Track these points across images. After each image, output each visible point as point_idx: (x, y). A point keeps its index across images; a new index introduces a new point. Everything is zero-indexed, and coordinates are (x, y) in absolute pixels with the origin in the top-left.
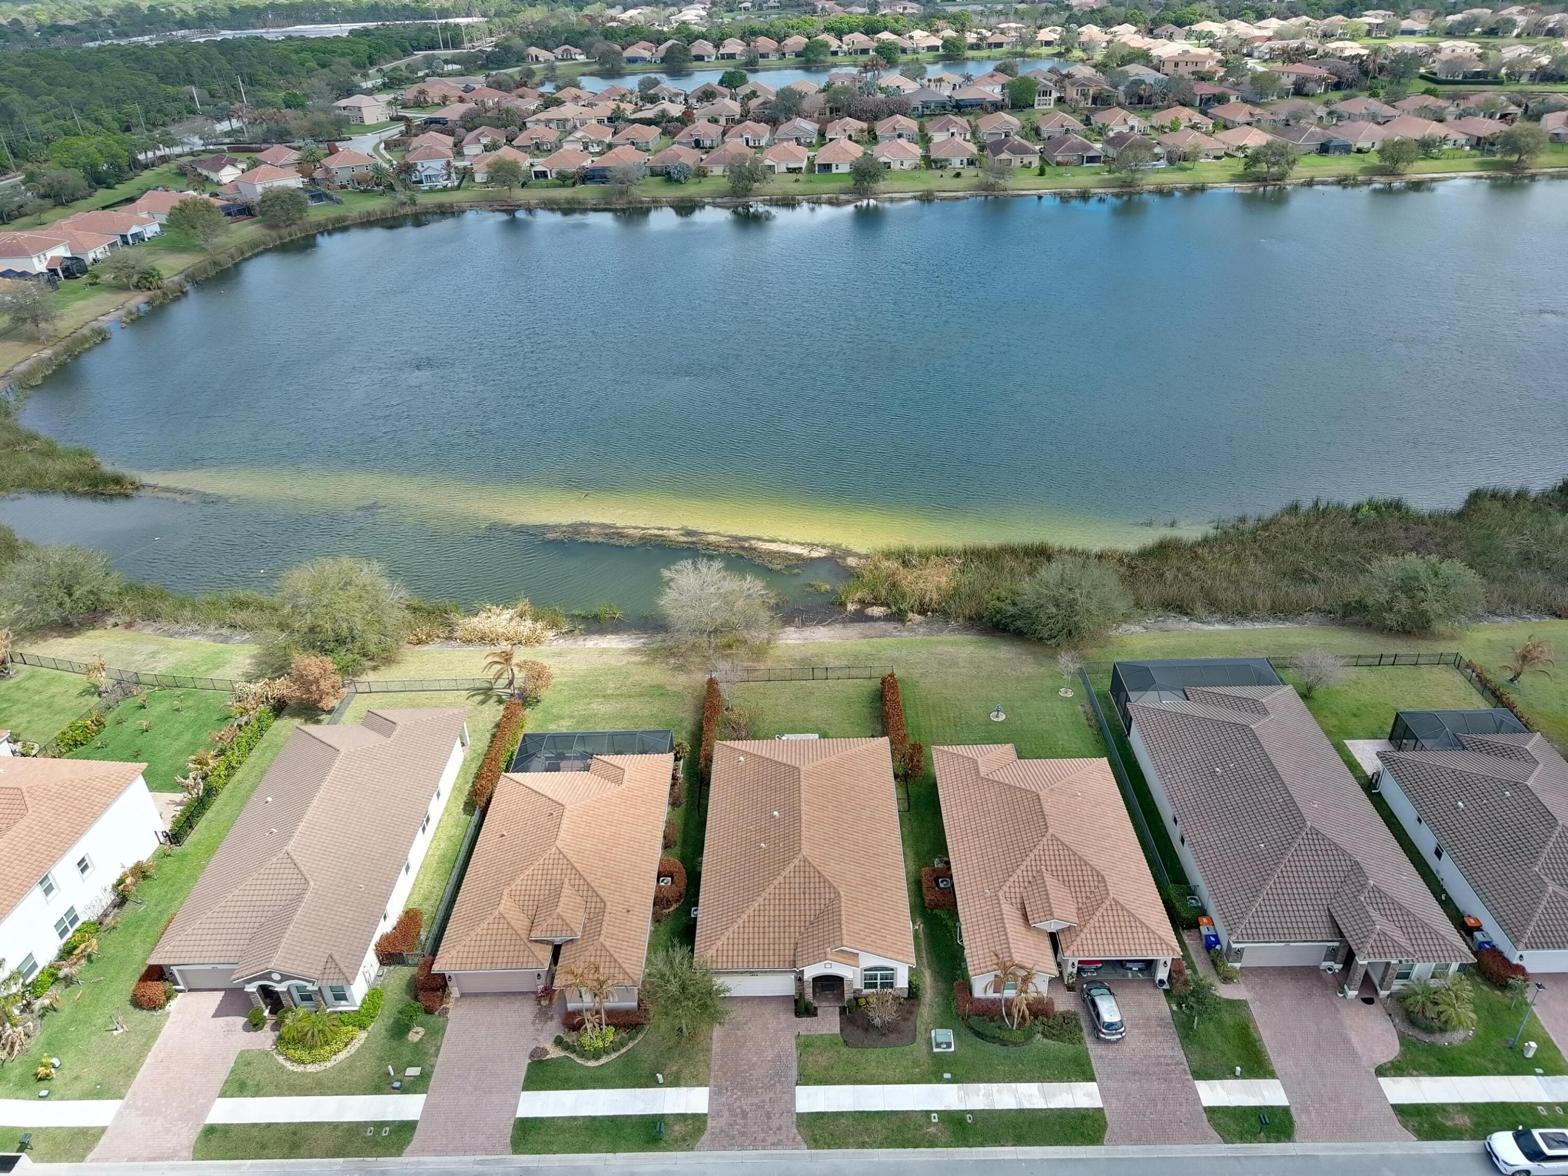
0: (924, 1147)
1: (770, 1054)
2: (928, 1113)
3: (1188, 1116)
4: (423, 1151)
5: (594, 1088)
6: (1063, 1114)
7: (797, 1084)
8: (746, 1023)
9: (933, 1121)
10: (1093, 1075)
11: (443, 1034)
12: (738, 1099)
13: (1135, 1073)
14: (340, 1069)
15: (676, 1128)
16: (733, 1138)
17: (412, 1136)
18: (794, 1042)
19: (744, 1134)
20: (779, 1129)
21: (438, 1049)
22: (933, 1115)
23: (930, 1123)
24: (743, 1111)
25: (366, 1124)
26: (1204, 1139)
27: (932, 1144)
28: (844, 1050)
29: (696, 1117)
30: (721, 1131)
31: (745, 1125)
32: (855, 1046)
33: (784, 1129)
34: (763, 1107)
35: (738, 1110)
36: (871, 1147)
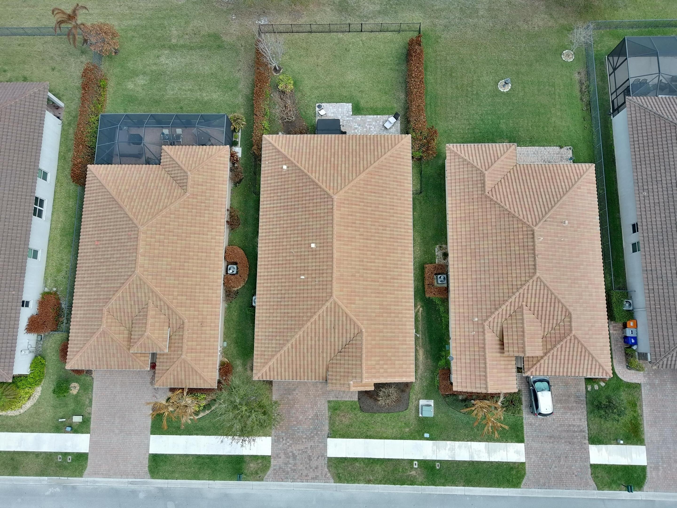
0: (408, 484)
1: (311, 414)
2: (411, 461)
3: (579, 470)
4: (96, 474)
5: (197, 434)
6: (499, 465)
7: (328, 437)
8: (294, 390)
9: (415, 466)
10: (523, 438)
11: (92, 391)
12: (290, 445)
13: (551, 437)
14: (30, 413)
15: (252, 465)
16: (288, 473)
17: (86, 463)
18: (326, 405)
19: (294, 471)
20: (317, 468)
21: (91, 401)
22: (415, 462)
23: (412, 468)
24: (293, 454)
25: (56, 454)
26: (586, 486)
27: (412, 483)
28: (360, 414)
29: (264, 457)
30: (280, 468)
31: (295, 465)
32: (367, 411)
33: (320, 468)
34: (306, 452)
35: (291, 454)
36: (374, 483)
